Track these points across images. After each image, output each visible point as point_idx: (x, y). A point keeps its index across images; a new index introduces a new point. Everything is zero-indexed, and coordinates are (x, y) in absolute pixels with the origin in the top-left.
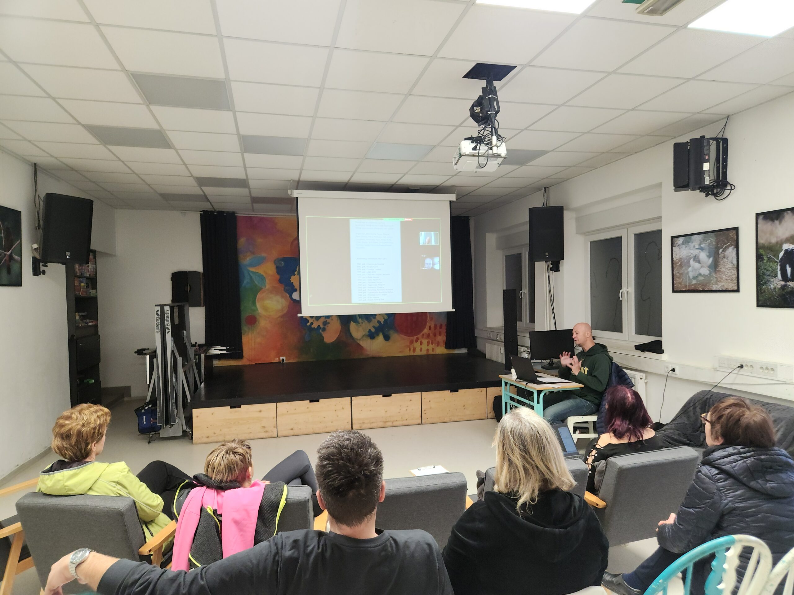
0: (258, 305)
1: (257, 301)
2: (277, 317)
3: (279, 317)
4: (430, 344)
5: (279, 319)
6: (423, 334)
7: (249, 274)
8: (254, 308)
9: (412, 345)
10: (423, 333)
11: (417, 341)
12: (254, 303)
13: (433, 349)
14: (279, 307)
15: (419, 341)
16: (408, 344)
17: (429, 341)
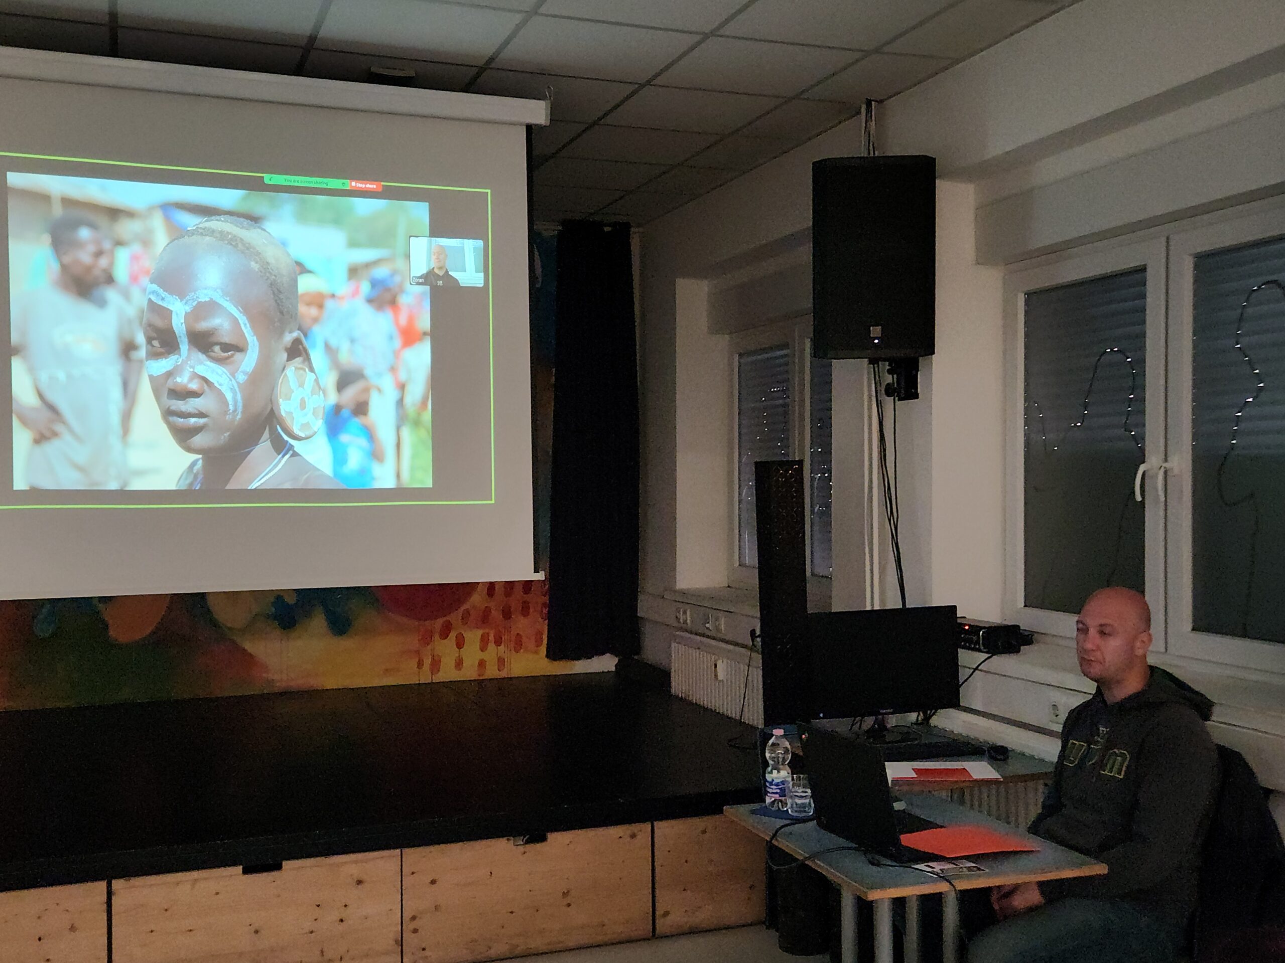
4: (492, 646)
9: (429, 647)
10: (466, 610)
11: (444, 635)
13: (502, 662)
15: (453, 634)
16: (414, 644)
17: (488, 634)
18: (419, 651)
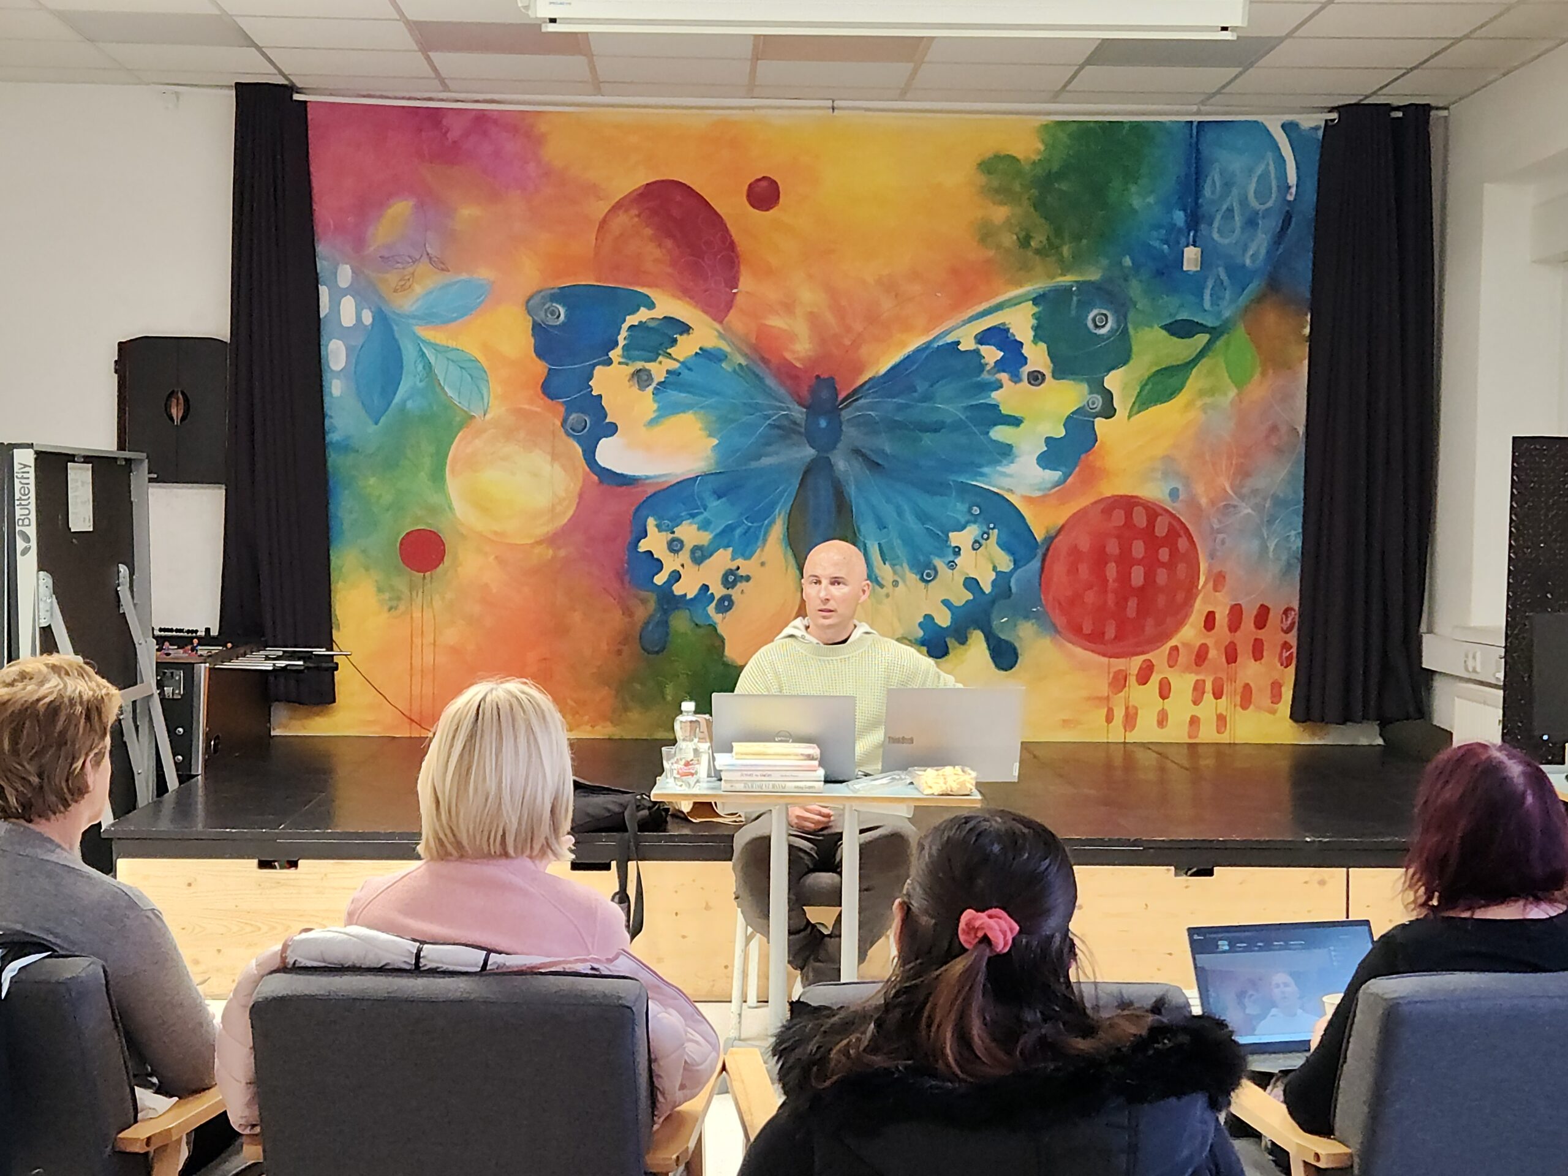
0: (453, 485)
1: (447, 469)
2: (532, 541)
3: (539, 543)
4: (1208, 696)
5: (537, 550)
6: (1175, 649)
7: (423, 355)
8: (435, 499)
9: (1122, 694)
10: (1173, 642)
11: (1144, 677)
12: (438, 476)
13: (1221, 719)
14: (541, 500)
15: (1155, 679)
16: (1104, 689)
17: (1204, 681)
18: (1108, 698)
